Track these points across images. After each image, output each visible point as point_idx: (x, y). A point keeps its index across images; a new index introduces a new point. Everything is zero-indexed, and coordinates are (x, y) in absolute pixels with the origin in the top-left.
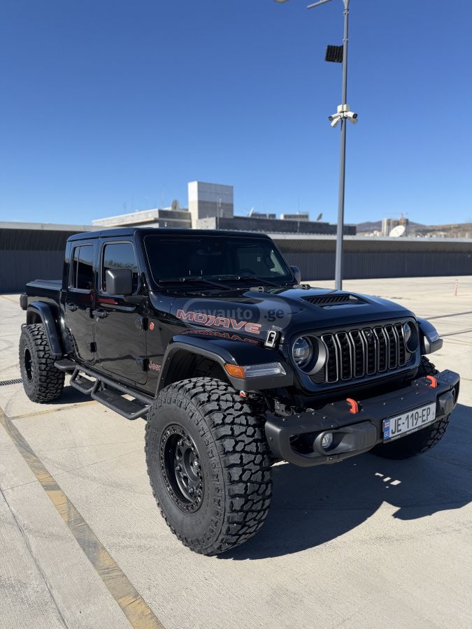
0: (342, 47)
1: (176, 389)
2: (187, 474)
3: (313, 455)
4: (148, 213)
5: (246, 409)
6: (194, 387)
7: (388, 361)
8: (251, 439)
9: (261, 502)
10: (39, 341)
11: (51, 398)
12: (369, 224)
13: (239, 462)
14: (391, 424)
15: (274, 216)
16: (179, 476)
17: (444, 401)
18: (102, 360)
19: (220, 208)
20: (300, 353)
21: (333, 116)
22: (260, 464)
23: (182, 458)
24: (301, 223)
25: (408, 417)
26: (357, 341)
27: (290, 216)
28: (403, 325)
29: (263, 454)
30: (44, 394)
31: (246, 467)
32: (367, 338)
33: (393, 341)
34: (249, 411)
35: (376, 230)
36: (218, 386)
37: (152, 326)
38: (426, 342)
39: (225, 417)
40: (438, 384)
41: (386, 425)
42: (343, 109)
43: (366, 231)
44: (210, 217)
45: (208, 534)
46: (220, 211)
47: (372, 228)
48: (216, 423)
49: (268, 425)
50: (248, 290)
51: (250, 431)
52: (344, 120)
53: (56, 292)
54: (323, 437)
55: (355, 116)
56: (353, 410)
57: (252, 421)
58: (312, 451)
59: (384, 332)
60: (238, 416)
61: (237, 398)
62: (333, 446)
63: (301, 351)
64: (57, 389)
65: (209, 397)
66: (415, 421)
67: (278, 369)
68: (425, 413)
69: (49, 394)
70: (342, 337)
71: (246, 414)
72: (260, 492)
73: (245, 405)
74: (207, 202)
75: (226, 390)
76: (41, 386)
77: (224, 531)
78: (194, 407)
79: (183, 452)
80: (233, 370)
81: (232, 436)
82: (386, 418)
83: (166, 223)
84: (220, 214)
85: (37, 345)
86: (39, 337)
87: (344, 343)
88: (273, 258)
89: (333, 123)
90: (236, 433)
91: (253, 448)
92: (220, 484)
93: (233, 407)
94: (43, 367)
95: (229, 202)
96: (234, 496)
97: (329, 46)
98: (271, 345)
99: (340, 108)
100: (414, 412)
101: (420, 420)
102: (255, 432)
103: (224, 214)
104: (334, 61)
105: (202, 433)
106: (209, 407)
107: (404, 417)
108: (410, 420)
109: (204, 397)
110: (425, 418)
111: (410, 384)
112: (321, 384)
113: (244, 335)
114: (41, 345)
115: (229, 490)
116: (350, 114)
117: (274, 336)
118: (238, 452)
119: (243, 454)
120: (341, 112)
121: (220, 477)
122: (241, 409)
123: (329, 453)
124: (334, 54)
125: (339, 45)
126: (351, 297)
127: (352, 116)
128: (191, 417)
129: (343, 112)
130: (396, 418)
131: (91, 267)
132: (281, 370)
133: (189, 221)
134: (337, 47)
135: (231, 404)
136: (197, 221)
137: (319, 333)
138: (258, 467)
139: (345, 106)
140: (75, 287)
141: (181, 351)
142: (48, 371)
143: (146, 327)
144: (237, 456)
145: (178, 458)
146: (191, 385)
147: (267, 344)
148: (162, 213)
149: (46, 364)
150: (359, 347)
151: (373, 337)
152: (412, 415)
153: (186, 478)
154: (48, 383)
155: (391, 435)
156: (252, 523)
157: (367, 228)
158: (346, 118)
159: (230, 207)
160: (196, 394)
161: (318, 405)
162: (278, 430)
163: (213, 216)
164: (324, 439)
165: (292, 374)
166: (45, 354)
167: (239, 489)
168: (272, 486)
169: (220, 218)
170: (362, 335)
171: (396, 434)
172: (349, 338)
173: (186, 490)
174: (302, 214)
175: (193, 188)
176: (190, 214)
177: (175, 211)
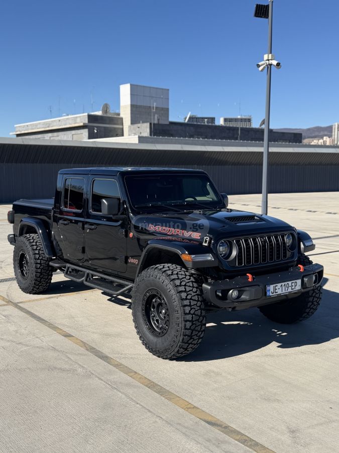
0: (268, 6)
1: (153, 269)
2: (158, 318)
3: (227, 301)
4: (77, 117)
5: (192, 279)
6: (163, 268)
7: (275, 256)
8: (195, 294)
9: (200, 326)
10: (35, 247)
11: (42, 290)
12: (319, 129)
13: (189, 304)
14: (271, 288)
15: (213, 119)
16: (153, 320)
17: (307, 279)
18: (91, 259)
19: (155, 113)
20: (222, 249)
21: (260, 64)
22: (200, 306)
23: (155, 309)
24: (242, 129)
25: (282, 285)
26: (255, 243)
27: (230, 120)
28: (286, 235)
29: (201, 302)
30: (37, 287)
31: (192, 307)
32: (261, 242)
33: (278, 244)
34: (194, 280)
35: (326, 135)
36: (177, 268)
37: (131, 235)
38: (302, 246)
39: (181, 282)
40: (305, 270)
41: (268, 288)
42: (268, 57)
43: (315, 137)
44: (143, 122)
45: (172, 343)
46: (154, 115)
47: (322, 133)
48: (177, 284)
49: (204, 285)
50: (192, 212)
51: (195, 290)
52: (269, 66)
53: (49, 211)
54: (232, 292)
55: (278, 64)
56: (250, 280)
57: (195, 285)
58: (227, 299)
59: (273, 239)
60: (188, 282)
61: (187, 274)
62: (239, 297)
63: (223, 248)
64: (47, 283)
65: (172, 272)
66: (286, 289)
67: (210, 257)
68: (293, 284)
69: (41, 287)
70: (246, 241)
71: (192, 282)
72: (200, 321)
73: (191, 277)
74: (140, 106)
75: (181, 269)
76: (36, 280)
77: (181, 340)
78: (164, 278)
79: (156, 306)
80: (186, 257)
81: (185, 291)
82: (268, 285)
83: (96, 129)
84: (154, 119)
85: (33, 250)
86: (34, 244)
87: (247, 244)
88: (209, 188)
89: (260, 68)
90: (187, 290)
91: (196, 298)
92: (179, 315)
93: (185, 278)
94: (39, 266)
95: (165, 107)
96: (186, 321)
97: (257, 5)
98: (206, 245)
99: (266, 57)
100: (286, 283)
101: (290, 288)
102: (197, 290)
103: (158, 120)
104: (261, 17)
105: (169, 290)
106: (173, 277)
107: (279, 285)
108: (284, 288)
109: (169, 272)
110: (293, 287)
111: (288, 270)
112: (234, 267)
113: (191, 240)
114: (36, 249)
115: (184, 318)
116: (274, 62)
117: (208, 240)
118: (188, 299)
119: (191, 301)
120: (267, 60)
121: (179, 312)
122: (190, 279)
123: (236, 301)
124: (262, 11)
125: (266, 4)
126: (256, 218)
127: (275, 64)
128: (163, 283)
129: (268, 60)
130: (275, 285)
131: (82, 194)
132: (212, 258)
133: (121, 127)
134: (264, 6)
135: (184, 276)
136: (129, 127)
137: (233, 238)
138: (199, 308)
139: (270, 55)
140: (66, 207)
141: (154, 249)
142: (42, 269)
143: (127, 235)
144: (188, 301)
145: (152, 310)
146: (162, 267)
147: (204, 244)
148: (92, 118)
149: (40, 264)
150: (256, 247)
151: (265, 241)
152: (285, 285)
153: (157, 321)
154: (41, 278)
155: (271, 294)
156: (195, 337)
157: (317, 134)
158: (271, 65)
159: (165, 111)
160: (165, 271)
161: (231, 278)
162: (209, 287)
163: (146, 122)
164: (233, 293)
165: (217, 261)
166: (40, 256)
167: (189, 317)
168: (206, 319)
169: (154, 124)
170: (259, 240)
171: (274, 294)
172: (251, 241)
173: (157, 327)
174: (243, 117)
175: (125, 91)
176: (122, 119)
177: (105, 115)
